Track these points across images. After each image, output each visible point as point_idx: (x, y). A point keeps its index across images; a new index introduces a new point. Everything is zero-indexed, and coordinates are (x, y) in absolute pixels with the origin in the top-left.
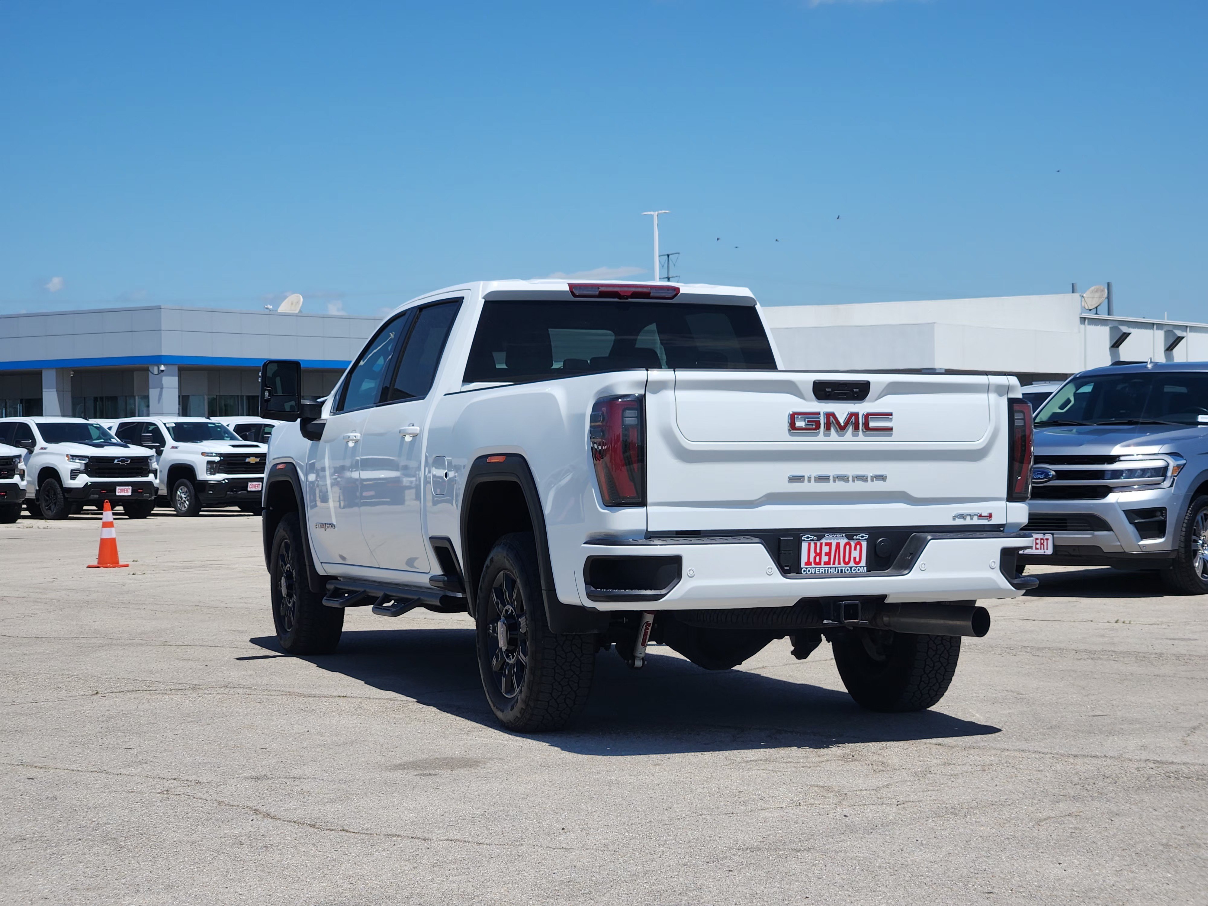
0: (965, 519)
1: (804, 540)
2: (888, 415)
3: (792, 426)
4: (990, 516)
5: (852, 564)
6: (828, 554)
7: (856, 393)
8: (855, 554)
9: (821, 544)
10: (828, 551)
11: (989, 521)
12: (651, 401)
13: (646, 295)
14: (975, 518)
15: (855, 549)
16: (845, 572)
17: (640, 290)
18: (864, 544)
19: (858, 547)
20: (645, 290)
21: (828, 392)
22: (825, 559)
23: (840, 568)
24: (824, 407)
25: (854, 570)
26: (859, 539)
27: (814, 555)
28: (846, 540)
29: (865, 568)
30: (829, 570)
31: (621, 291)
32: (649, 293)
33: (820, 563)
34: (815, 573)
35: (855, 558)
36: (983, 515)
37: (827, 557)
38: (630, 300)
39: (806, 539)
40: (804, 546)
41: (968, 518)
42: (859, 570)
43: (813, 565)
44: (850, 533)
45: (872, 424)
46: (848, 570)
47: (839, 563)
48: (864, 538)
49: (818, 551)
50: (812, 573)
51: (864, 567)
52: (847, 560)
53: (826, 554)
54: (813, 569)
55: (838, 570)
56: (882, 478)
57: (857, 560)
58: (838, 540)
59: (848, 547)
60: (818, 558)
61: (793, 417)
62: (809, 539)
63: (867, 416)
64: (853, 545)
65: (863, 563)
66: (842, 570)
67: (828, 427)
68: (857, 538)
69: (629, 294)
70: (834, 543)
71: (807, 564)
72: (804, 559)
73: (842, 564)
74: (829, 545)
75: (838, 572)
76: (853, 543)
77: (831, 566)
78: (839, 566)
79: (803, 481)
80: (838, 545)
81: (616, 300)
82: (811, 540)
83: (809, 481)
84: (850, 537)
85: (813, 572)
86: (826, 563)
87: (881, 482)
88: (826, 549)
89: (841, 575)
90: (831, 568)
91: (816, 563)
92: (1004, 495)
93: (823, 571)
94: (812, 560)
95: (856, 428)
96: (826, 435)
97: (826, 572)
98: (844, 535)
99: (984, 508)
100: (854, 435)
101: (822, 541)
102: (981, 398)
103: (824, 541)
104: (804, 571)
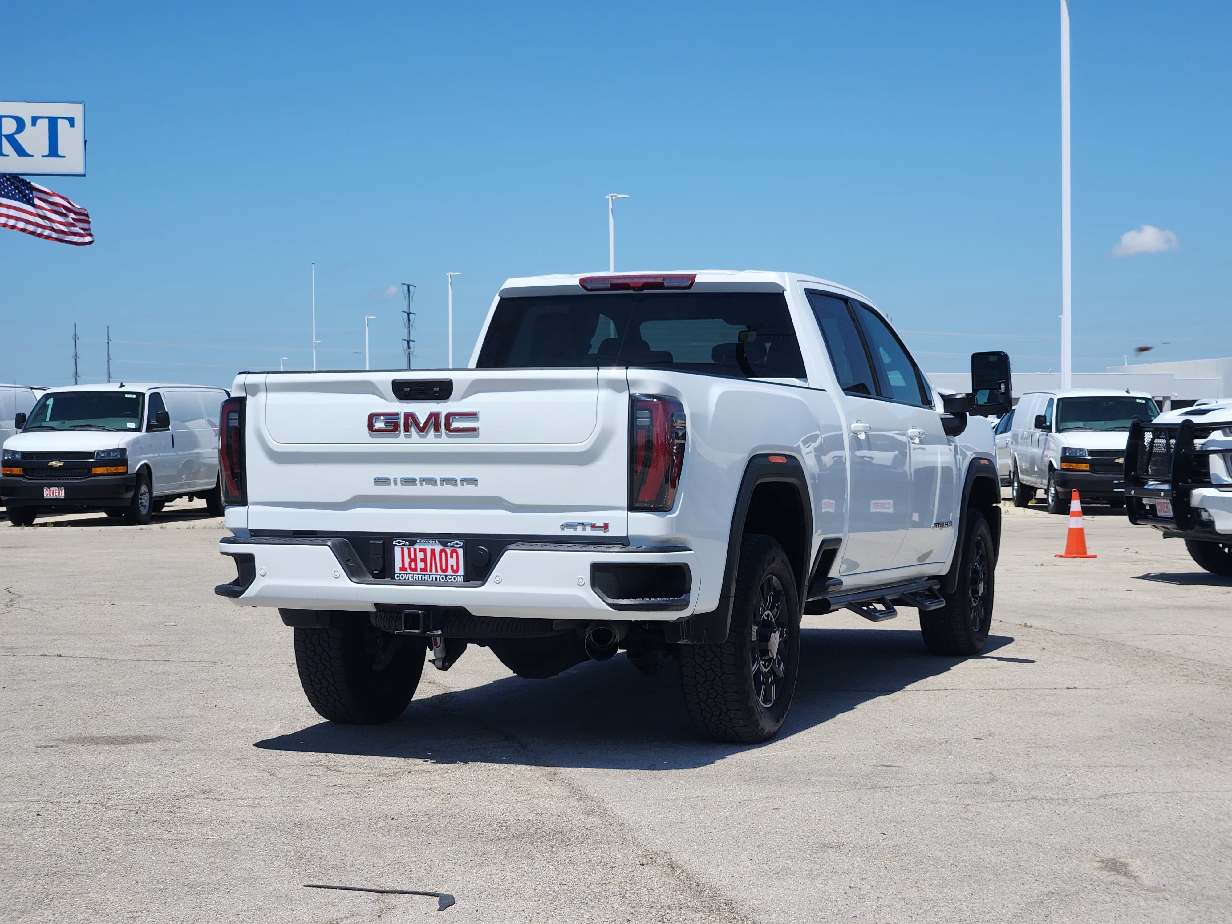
0: (576, 529)
1: (396, 545)
2: (473, 416)
3: (371, 426)
4: (606, 527)
5: (449, 572)
6: (424, 560)
7: (436, 392)
8: (452, 562)
9: (415, 549)
10: (423, 557)
11: (605, 532)
12: (250, 403)
13: (660, 286)
14: (588, 528)
15: (452, 557)
16: (440, 580)
17: (651, 280)
18: (461, 552)
19: (454, 554)
20: (659, 280)
21: (407, 392)
22: (421, 565)
23: (434, 576)
24: (402, 408)
25: (450, 579)
26: (453, 547)
27: (409, 560)
28: (441, 547)
29: (462, 577)
30: (423, 578)
31: (632, 283)
32: (663, 283)
33: (415, 569)
34: (408, 579)
35: (452, 566)
36: (597, 525)
37: (423, 563)
38: (645, 291)
39: (397, 544)
40: (397, 551)
41: (580, 528)
42: (455, 579)
43: (409, 571)
44: (444, 539)
45: (455, 425)
46: (443, 578)
47: (436, 571)
48: (459, 546)
49: (413, 557)
50: (405, 579)
51: (460, 576)
52: (444, 568)
53: (422, 560)
54: (410, 575)
55: (432, 577)
56: (473, 482)
57: (455, 568)
58: (432, 546)
59: (443, 554)
60: (413, 564)
61: (372, 418)
62: (401, 544)
63: (448, 416)
64: (449, 552)
65: (461, 572)
66: (436, 578)
67: (407, 429)
68: (452, 545)
69: (640, 285)
70: (429, 549)
71: (402, 569)
72: (398, 564)
73: (440, 572)
74: (423, 550)
75: (432, 580)
76: (448, 551)
77: (428, 573)
78: (437, 573)
79: (389, 484)
80: (433, 551)
81: (631, 292)
82: (403, 545)
83: (396, 484)
84: (444, 544)
85: (407, 579)
86: (422, 570)
87: (472, 487)
88: (420, 555)
89: (435, 583)
90: (425, 575)
91: (411, 569)
92: (625, 503)
93: (417, 578)
94: (407, 565)
95: (437, 429)
96: (407, 437)
97: (420, 579)
98: (437, 541)
99: (598, 518)
100: (436, 436)
101: (415, 547)
102: (589, 395)
103: (417, 546)
104: (398, 577)
